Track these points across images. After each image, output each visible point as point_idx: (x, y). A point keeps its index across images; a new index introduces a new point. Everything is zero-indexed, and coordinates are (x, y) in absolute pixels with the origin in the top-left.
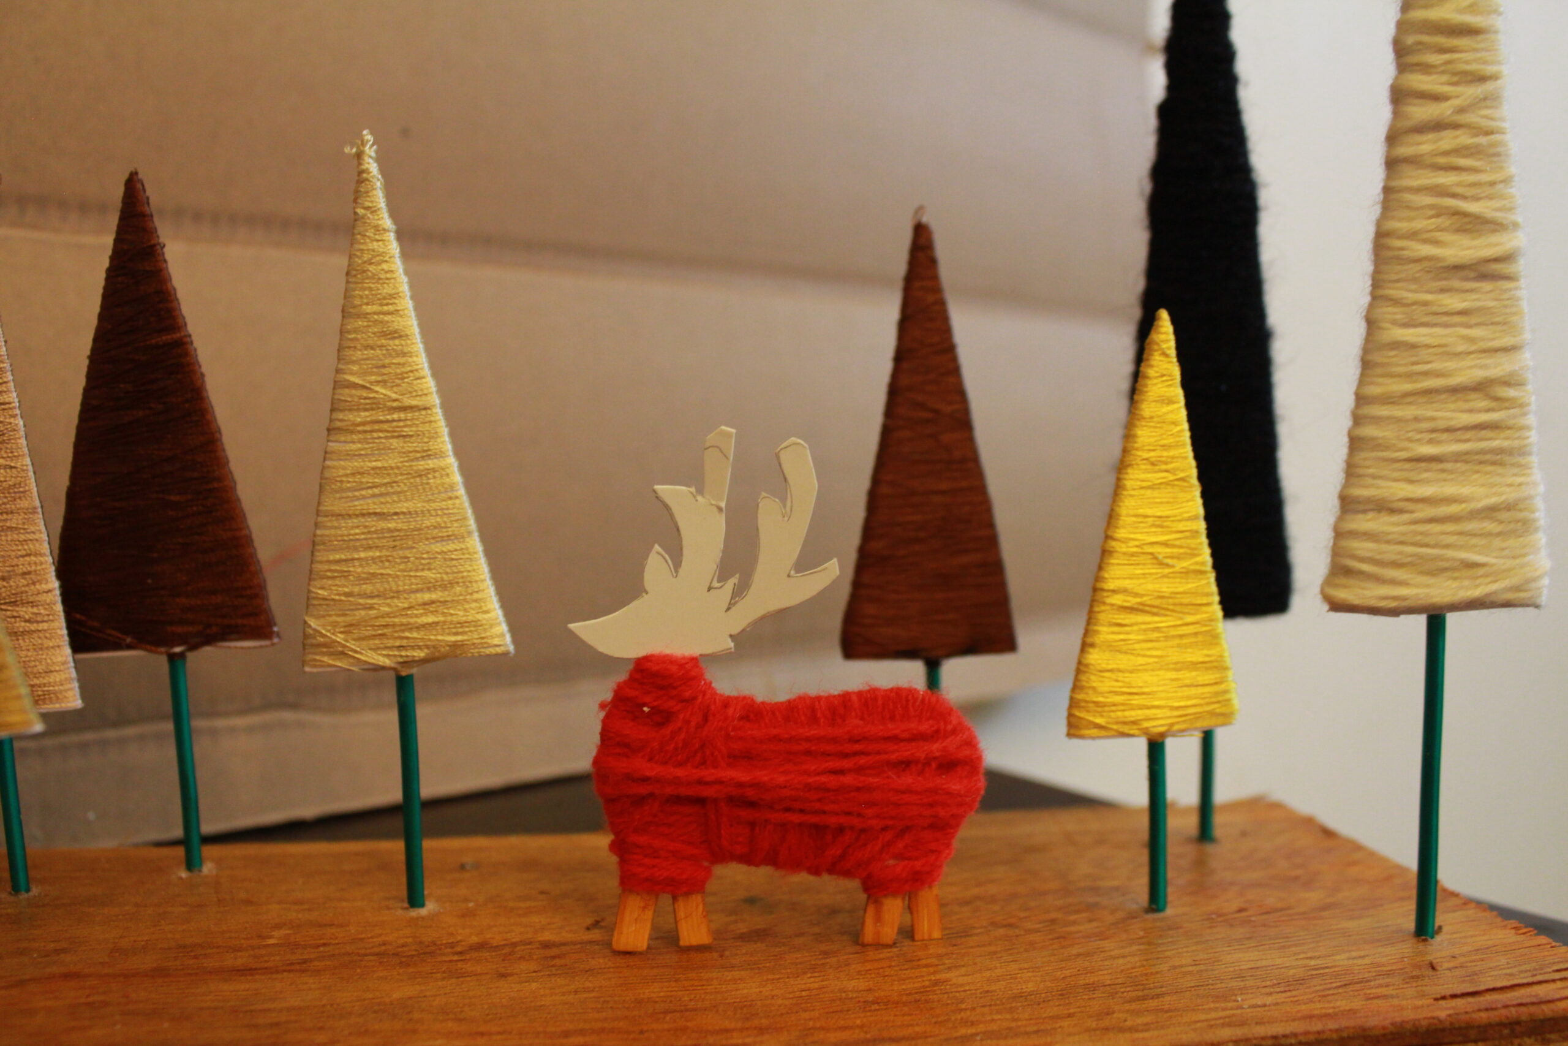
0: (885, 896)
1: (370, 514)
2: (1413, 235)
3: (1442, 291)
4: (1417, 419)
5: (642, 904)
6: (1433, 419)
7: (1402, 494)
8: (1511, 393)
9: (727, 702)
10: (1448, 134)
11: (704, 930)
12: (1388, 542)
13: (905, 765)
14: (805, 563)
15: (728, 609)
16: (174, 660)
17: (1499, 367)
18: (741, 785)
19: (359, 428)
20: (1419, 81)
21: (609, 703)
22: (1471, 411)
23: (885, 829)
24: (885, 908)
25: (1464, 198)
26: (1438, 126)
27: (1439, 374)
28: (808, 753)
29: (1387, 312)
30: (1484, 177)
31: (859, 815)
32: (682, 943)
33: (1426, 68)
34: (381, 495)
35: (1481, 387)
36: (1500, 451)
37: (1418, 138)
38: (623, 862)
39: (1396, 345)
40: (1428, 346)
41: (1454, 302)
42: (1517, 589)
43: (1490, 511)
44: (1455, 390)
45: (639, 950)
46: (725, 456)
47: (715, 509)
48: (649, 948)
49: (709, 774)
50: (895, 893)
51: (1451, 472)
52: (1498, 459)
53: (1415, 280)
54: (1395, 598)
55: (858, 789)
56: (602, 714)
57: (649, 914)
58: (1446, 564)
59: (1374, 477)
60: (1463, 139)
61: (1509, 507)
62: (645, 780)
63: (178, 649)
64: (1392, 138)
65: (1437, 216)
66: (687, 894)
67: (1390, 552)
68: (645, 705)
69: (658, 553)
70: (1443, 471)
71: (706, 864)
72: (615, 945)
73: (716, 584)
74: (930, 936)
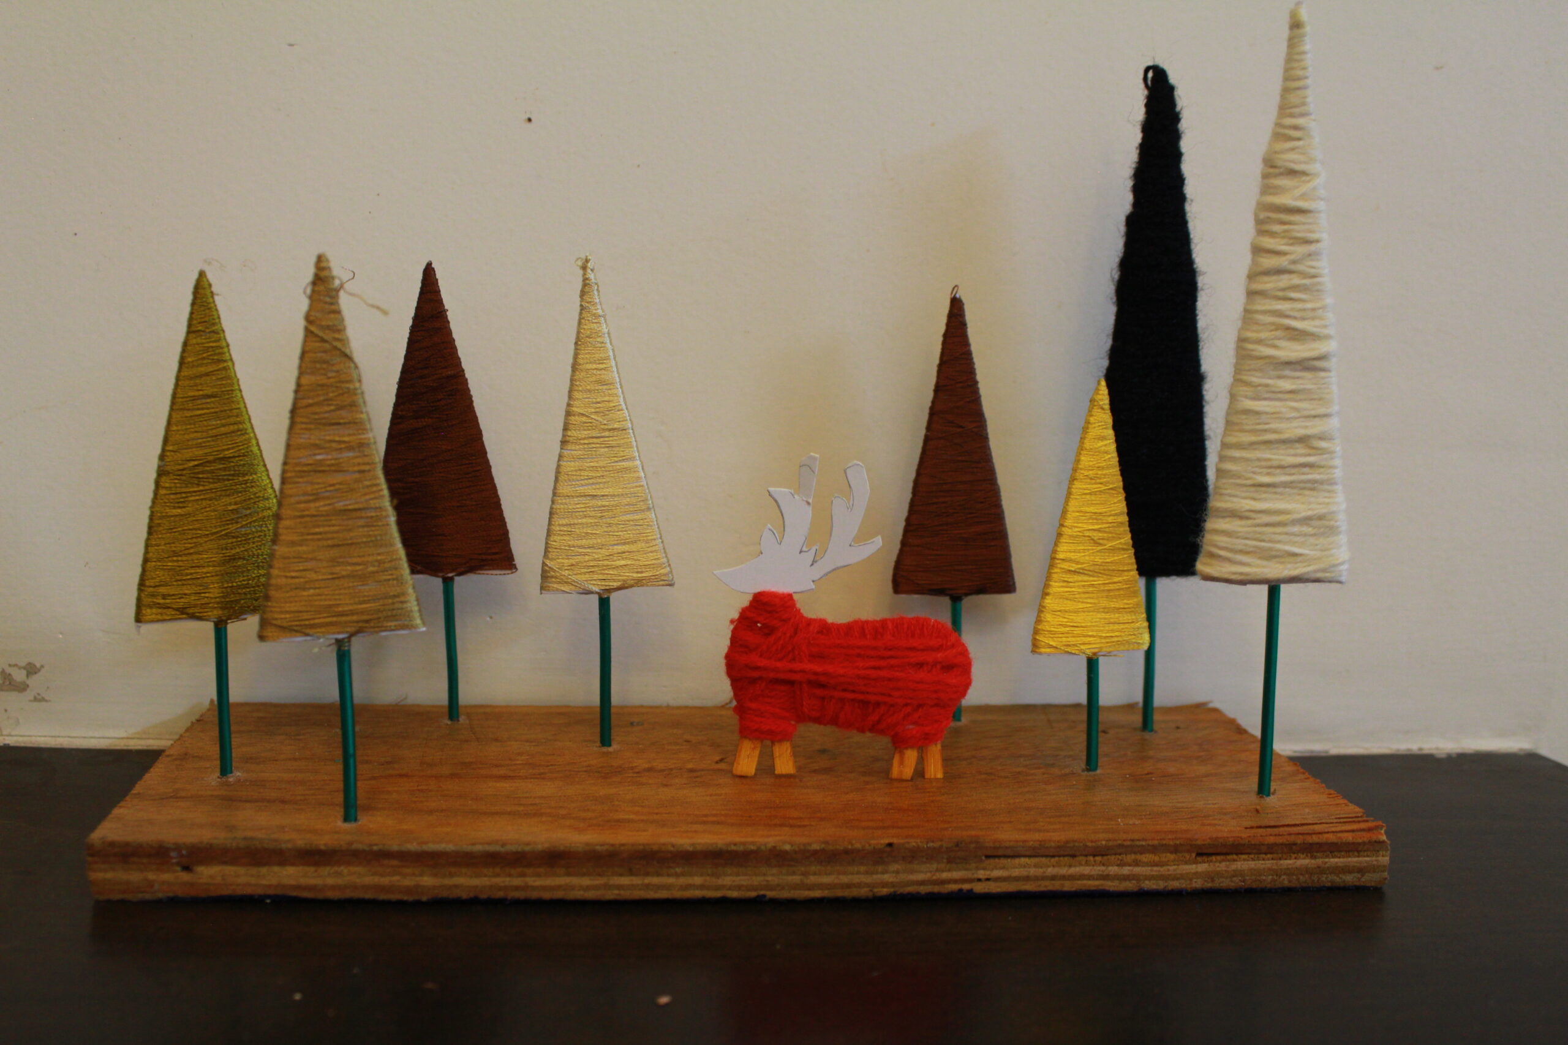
0: (906, 748)
1: (585, 496)
2: (1259, 342)
3: (1279, 377)
4: (1259, 460)
5: (752, 746)
6: (1269, 460)
7: (1248, 507)
8: (1323, 444)
9: (810, 622)
10: (1286, 277)
11: (791, 764)
12: (1238, 538)
13: (920, 665)
14: (861, 538)
15: (812, 565)
16: (448, 582)
17: (1314, 428)
18: (816, 674)
19: (582, 442)
20: (1268, 242)
21: (736, 620)
22: (1295, 455)
23: (906, 705)
24: (906, 756)
25: (1295, 318)
26: (1279, 272)
27: (1275, 431)
28: (859, 655)
29: (1243, 390)
30: (1309, 306)
31: (890, 695)
32: (776, 772)
33: (1272, 234)
34: (593, 484)
35: (1302, 440)
36: (1315, 481)
37: (1266, 279)
38: (741, 719)
39: (1247, 412)
40: (1267, 413)
41: (1286, 385)
42: (1324, 570)
43: (1306, 520)
44: (1284, 442)
45: (749, 775)
46: (813, 471)
47: (805, 503)
48: (755, 774)
49: (797, 666)
50: (912, 747)
51: (1281, 494)
52: (1313, 486)
53: (1260, 370)
54: (1241, 574)
55: (889, 680)
56: (732, 627)
57: (757, 753)
58: (1274, 553)
59: (1230, 495)
60: (1296, 280)
61: (1320, 518)
62: (757, 668)
63: (450, 575)
64: (1252, 276)
65: (1276, 330)
66: (781, 741)
67: (1239, 544)
68: (759, 622)
69: (770, 529)
70: (1276, 493)
71: (793, 722)
72: (734, 772)
73: (805, 549)
74: (935, 775)
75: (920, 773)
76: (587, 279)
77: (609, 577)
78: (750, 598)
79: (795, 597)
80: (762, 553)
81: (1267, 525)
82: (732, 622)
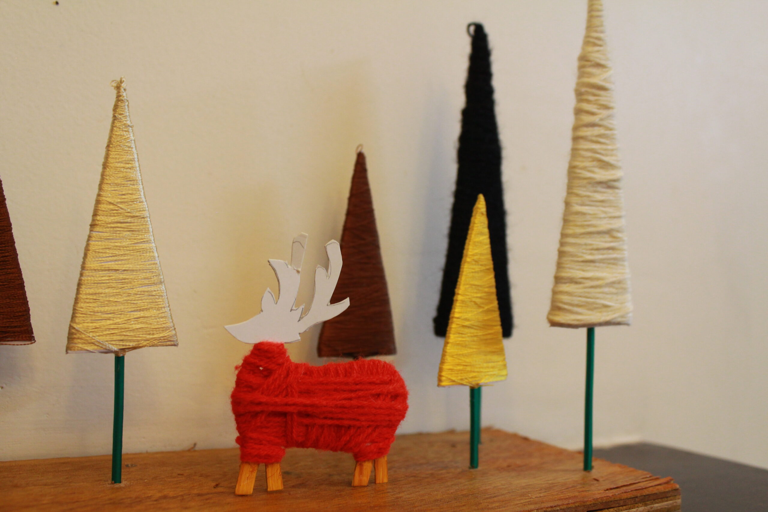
0: (365, 461)
2: (584, 168)
3: (595, 192)
4: (586, 244)
5: (251, 470)
6: (591, 245)
7: (580, 276)
8: (619, 235)
9: (297, 366)
10: (596, 128)
11: (280, 482)
12: (575, 296)
13: (378, 395)
14: (335, 299)
15: (299, 320)
17: (615, 224)
18: (305, 406)
19: (109, 225)
20: (586, 106)
21: (240, 366)
22: (606, 242)
23: (369, 427)
24: (365, 467)
25: (603, 154)
26: (593, 125)
27: (594, 226)
28: (335, 390)
29: (574, 199)
30: (610, 147)
31: (358, 420)
32: (269, 490)
33: (588, 101)
34: (116, 261)
35: (608, 232)
36: (615, 259)
37: (585, 129)
38: (242, 448)
39: (578, 213)
40: (590, 214)
41: (598, 197)
42: (622, 317)
43: (612, 284)
44: (599, 233)
45: (249, 493)
46: (303, 246)
47: (295, 271)
48: (253, 493)
49: (290, 400)
50: (368, 460)
51: (598, 267)
52: (615, 262)
53: (585, 187)
54: (578, 320)
55: (358, 407)
56: (237, 372)
57: (254, 475)
58: (597, 306)
59: (570, 268)
60: (602, 131)
61: (619, 282)
62: (260, 404)
64: (576, 128)
65: (593, 161)
66: (272, 464)
67: (576, 300)
68: (261, 366)
69: (269, 292)
70: (595, 266)
71: (283, 448)
72: (237, 493)
73: (294, 308)
74: (383, 481)
75: (373, 481)
76: (120, 96)
77: (126, 338)
78: (251, 348)
79: (286, 346)
80: (262, 311)
81: (592, 287)
82: (236, 368)
